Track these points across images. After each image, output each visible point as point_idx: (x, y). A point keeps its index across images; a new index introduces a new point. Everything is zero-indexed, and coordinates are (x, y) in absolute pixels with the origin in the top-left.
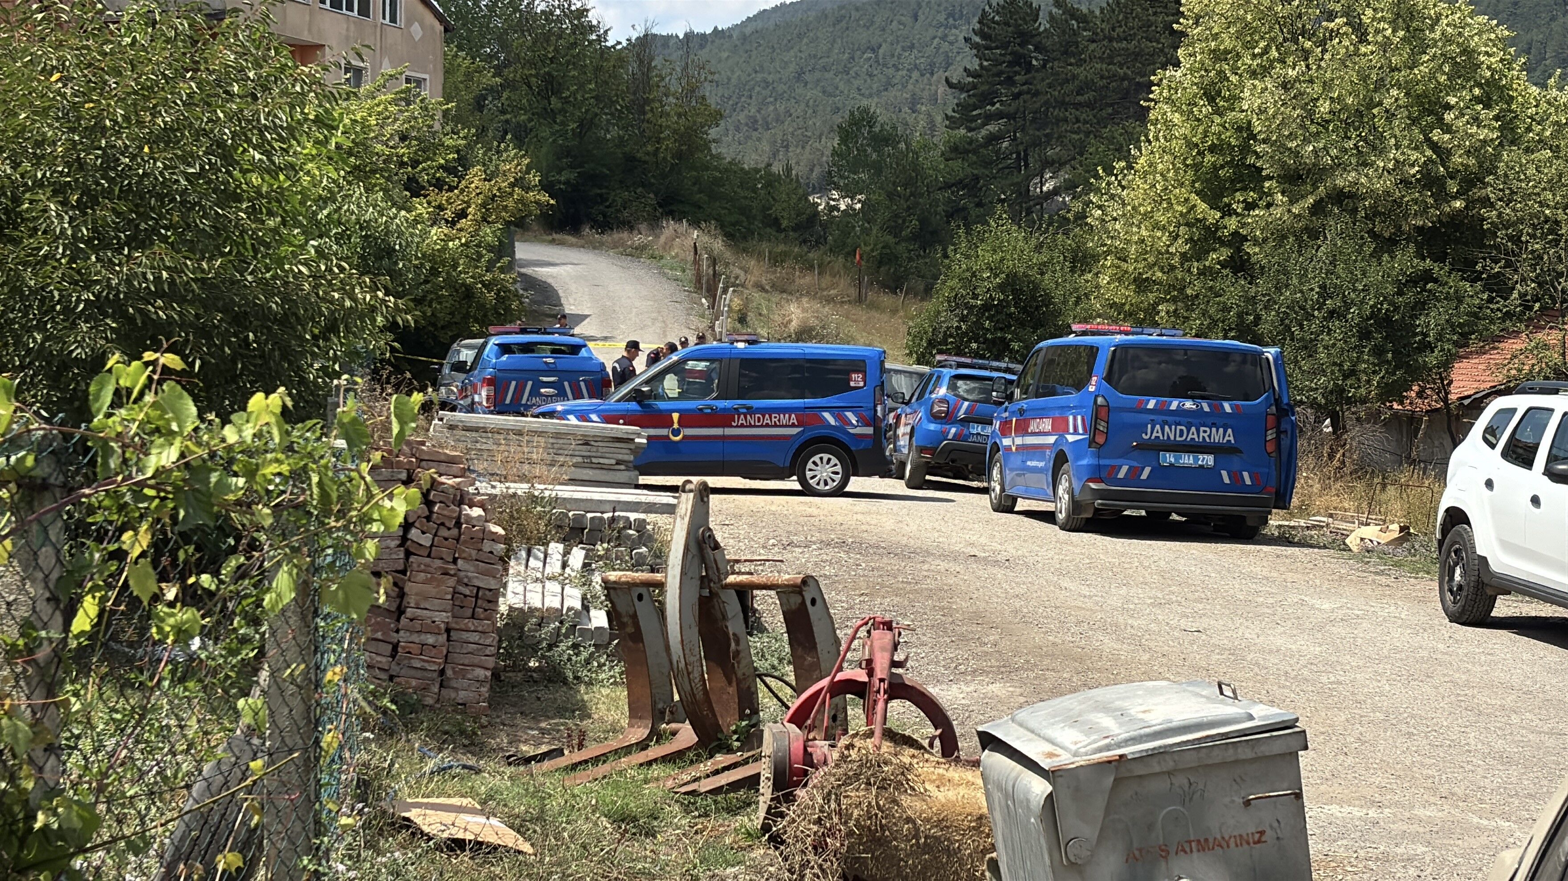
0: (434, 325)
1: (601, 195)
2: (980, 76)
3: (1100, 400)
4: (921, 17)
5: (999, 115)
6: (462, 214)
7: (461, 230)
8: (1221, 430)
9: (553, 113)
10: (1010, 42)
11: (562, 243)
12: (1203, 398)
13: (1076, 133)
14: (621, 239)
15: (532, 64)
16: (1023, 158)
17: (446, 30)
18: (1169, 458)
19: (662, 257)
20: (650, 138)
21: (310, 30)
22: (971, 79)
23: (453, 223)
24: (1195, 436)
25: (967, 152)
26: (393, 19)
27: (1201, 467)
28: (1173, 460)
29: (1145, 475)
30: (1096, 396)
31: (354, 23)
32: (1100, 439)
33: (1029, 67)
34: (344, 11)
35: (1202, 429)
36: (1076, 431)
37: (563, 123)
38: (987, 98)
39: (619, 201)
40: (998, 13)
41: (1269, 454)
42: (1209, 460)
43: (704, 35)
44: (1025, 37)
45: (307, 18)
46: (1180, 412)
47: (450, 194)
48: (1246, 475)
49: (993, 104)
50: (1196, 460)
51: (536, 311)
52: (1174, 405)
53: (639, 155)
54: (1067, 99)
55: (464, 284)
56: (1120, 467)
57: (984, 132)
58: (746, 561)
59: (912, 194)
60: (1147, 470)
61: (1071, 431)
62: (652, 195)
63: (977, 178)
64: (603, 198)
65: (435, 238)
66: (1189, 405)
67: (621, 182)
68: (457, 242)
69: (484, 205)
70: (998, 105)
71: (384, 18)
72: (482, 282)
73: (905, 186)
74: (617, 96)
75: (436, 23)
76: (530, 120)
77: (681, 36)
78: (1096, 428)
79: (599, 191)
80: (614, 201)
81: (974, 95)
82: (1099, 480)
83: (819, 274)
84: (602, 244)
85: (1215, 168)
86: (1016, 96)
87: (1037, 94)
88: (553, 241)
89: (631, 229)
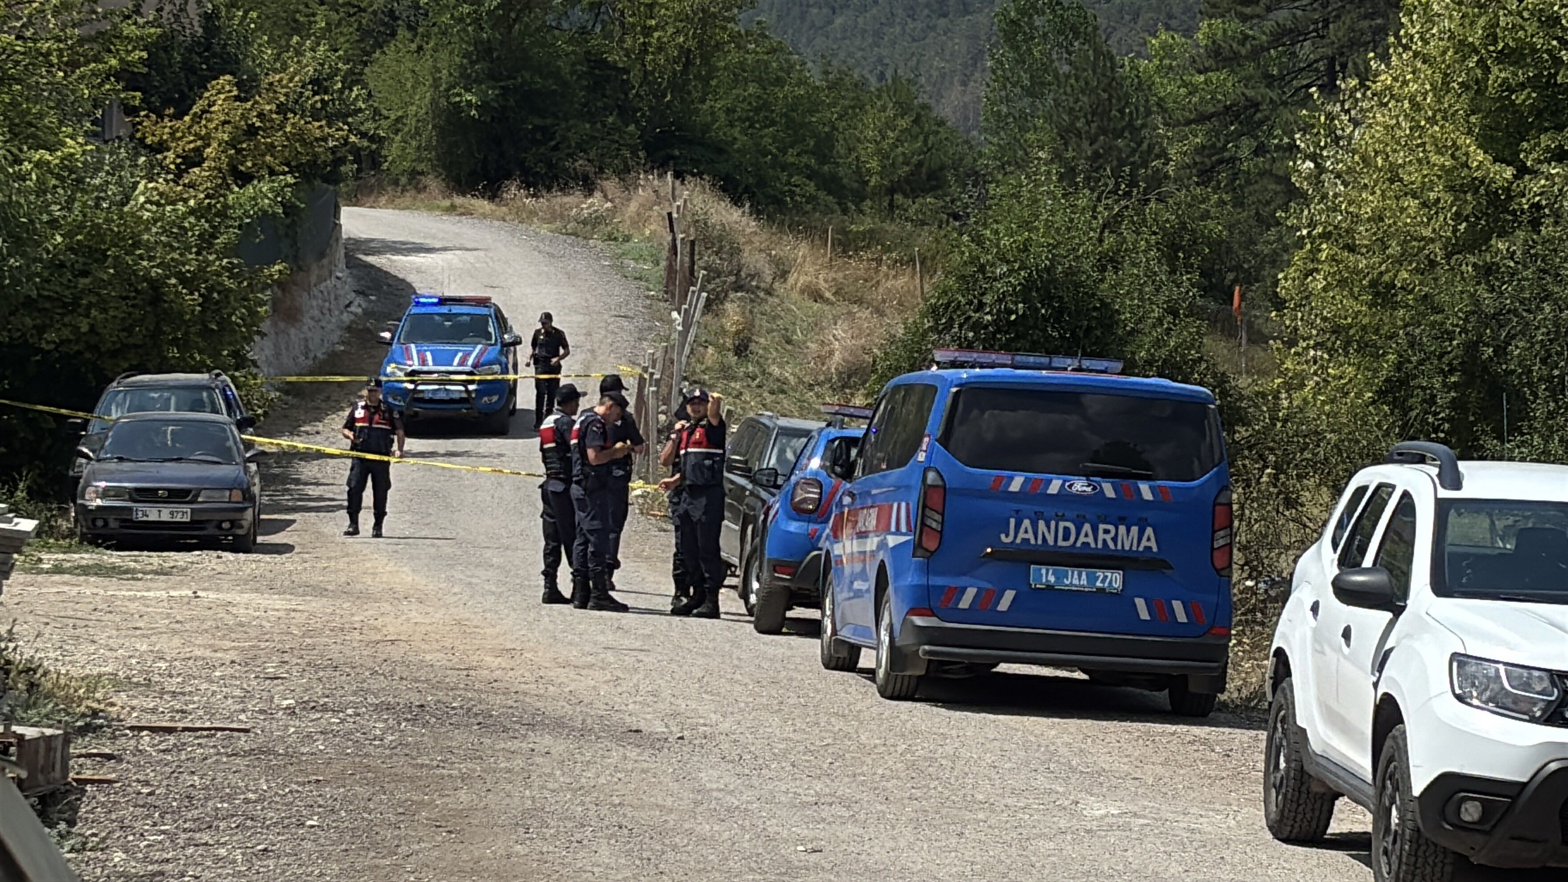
0: (93, 348)
1: (544, 130)
3: (931, 476)
6: (193, 159)
7: (192, 185)
8: (1135, 530)
11: (468, 213)
12: (1105, 475)
14: (564, 206)
18: (1047, 576)
19: (625, 239)
24: (1090, 540)
27: (1101, 590)
28: (1052, 579)
29: (1004, 605)
30: (926, 470)
32: (931, 544)
35: (1102, 527)
36: (898, 532)
39: (574, 139)
41: (1217, 571)
42: (1113, 580)
46: (1065, 497)
47: (178, 124)
48: (1177, 605)
50: (1092, 579)
52: (1054, 487)
55: (146, 278)
56: (963, 590)
57: (1269, 25)
58: (185, 729)
60: (1009, 595)
61: (893, 529)
62: (632, 129)
64: (547, 134)
65: (142, 199)
66: (1080, 486)
68: (180, 206)
69: (233, 143)
72: (181, 277)
78: (923, 524)
79: (541, 122)
80: (565, 138)
82: (929, 612)
84: (533, 213)
88: (452, 209)
89: (589, 188)
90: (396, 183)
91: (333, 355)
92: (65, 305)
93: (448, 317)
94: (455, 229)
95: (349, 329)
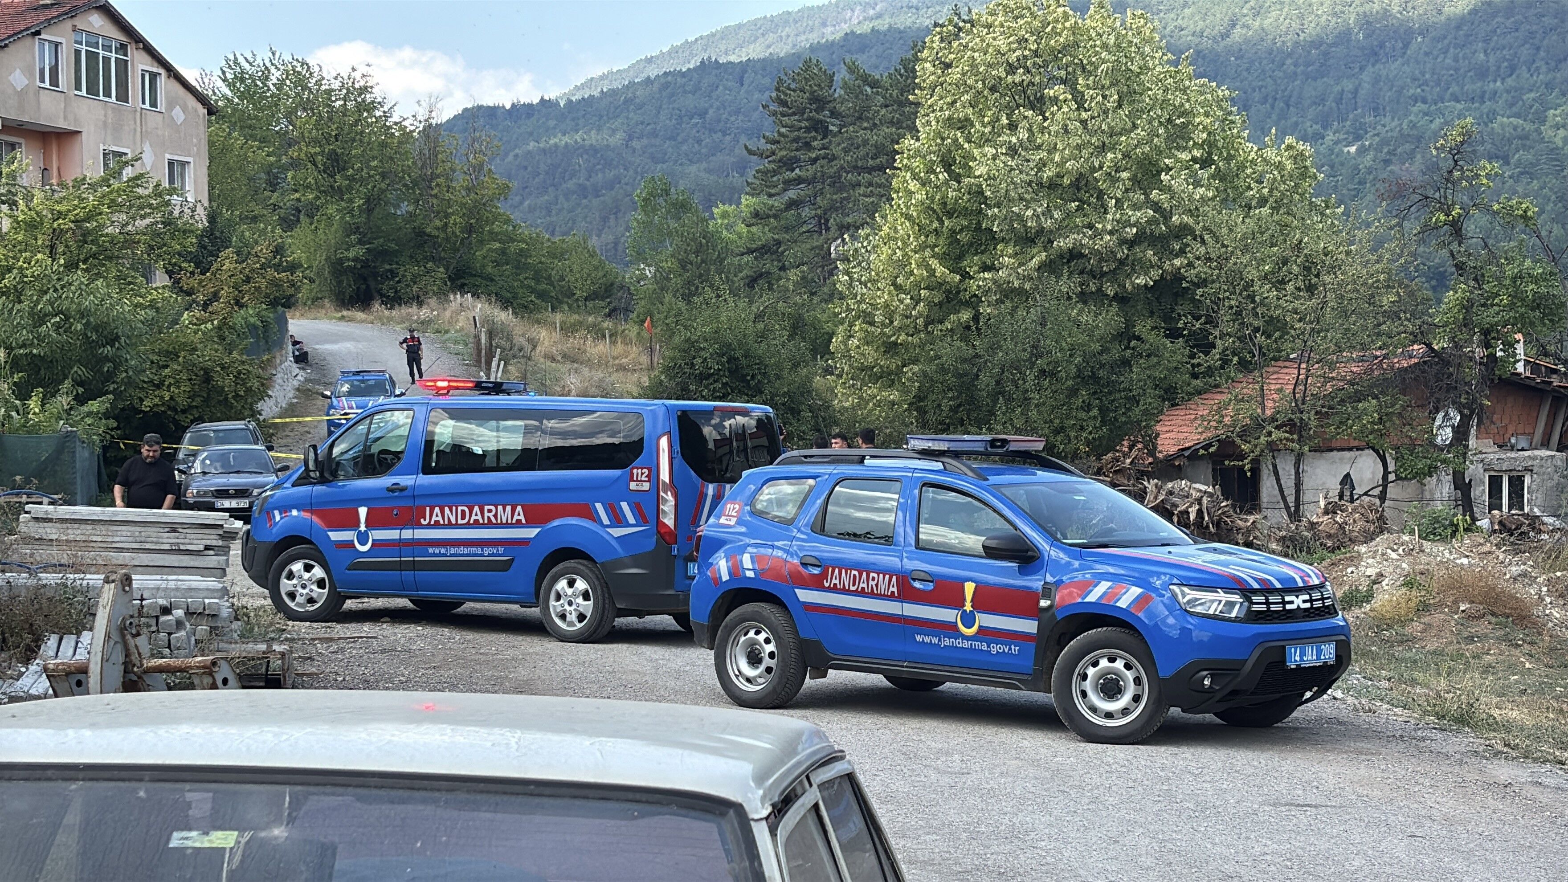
0: (174, 409)
1: (391, 271)
2: (778, 142)
4: (746, 81)
5: (799, 181)
6: (216, 296)
7: (214, 312)
9: (340, 191)
10: (805, 108)
11: (351, 320)
13: (869, 196)
14: (408, 314)
15: (316, 142)
16: (822, 223)
17: (210, 113)
19: (447, 332)
20: (438, 213)
21: (65, 118)
22: (769, 146)
23: (205, 306)
25: (768, 217)
26: (154, 104)
31: (113, 108)
33: (826, 133)
34: (101, 98)
37: (351, 201)
38: (789, 164)
39: (409, 276)
40: (794, 80)
43: (530, 105)
44: (819, 102)
45: (63, 105)
47: (203, 277)
49: (793, 170)
51: (309, 390)
53: (428, 230)
54: (860, 164)
55: (203, 368)
57: (784, 198)
59: (703, 261)
62: (442, 269)
63: (778, 243)
64: (393, 273)
65: (185, 322)
67: (411, 257)
68: (209, 325)
69: (236, 287)
70: (797, 171)
71: (143, 102)
73: (697, 253)
74: (403, 171)
75: (199, 106)
76: (317, 198)
77: (508, 107)
79: (388, 267)
80: (404, 276)
81: (774, 161)
83: (611, 342)
84: (390, 319)
85: (953, 232)
86: (814, 161)
87: (834, 158)
88: (343, 318)
89: (420, 304)
90: (305, 304)
91: (291, 405)
92: (155, 385)
93: (363, 381)
94: (348, 329)
95: (298, 390)
